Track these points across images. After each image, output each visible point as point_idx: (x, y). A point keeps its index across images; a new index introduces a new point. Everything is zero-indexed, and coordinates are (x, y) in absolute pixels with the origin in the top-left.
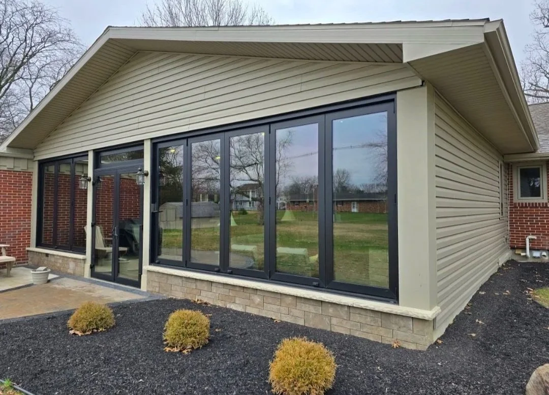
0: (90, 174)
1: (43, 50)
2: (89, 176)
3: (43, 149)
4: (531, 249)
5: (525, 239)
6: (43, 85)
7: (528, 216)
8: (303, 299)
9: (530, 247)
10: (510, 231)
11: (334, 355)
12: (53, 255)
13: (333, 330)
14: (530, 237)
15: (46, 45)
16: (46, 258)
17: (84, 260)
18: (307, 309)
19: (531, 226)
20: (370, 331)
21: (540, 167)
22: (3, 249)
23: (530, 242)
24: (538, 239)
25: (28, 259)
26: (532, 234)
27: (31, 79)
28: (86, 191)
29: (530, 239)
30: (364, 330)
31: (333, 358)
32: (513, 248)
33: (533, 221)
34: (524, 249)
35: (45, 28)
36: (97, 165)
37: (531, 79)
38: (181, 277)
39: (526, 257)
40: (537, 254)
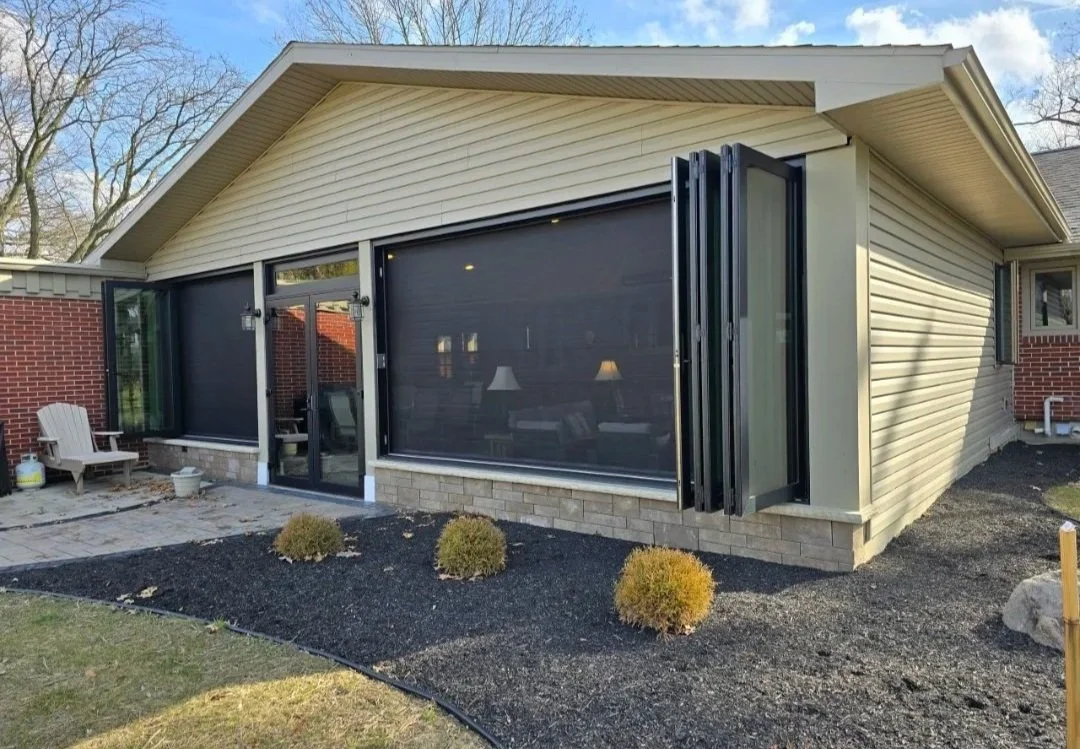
0: (259, 303)
1: (113, 63)
2: (257, 307)
3: (166, 260)
4: (1053, 420)
5: (1043, 403)
6: (114, 132)
7: (1050, 360)
8: (650, 502)
9: (1051, 417)
10: (1015, 388)
11: (710, 569)
12: (197, 448)
13: (701, 549)
14: (1052, 398)
15: (118, 55)
16: (183, 454)
17: (257, 455)
18: (658, 519)
19: (1054, 379)
20: (762, 547)
21: (1073, 269)
22: (111, 438)
23: (1051, 408)
24: (1067, 402)
25: (147, 458)
26: (1056, 394)
27: (91, 122)
28: (252, 334)
29: (1051, 403)
30: (753, 546)
31: (710, 574)
32: (1020, 420)
33: (1058, 369)
34: (1041, 420)
35: (115, 20)
36: (270, 287)
37: (1074, 91)
38: (437, 476)
39: (1043, 434)
40: (1063, 429)
